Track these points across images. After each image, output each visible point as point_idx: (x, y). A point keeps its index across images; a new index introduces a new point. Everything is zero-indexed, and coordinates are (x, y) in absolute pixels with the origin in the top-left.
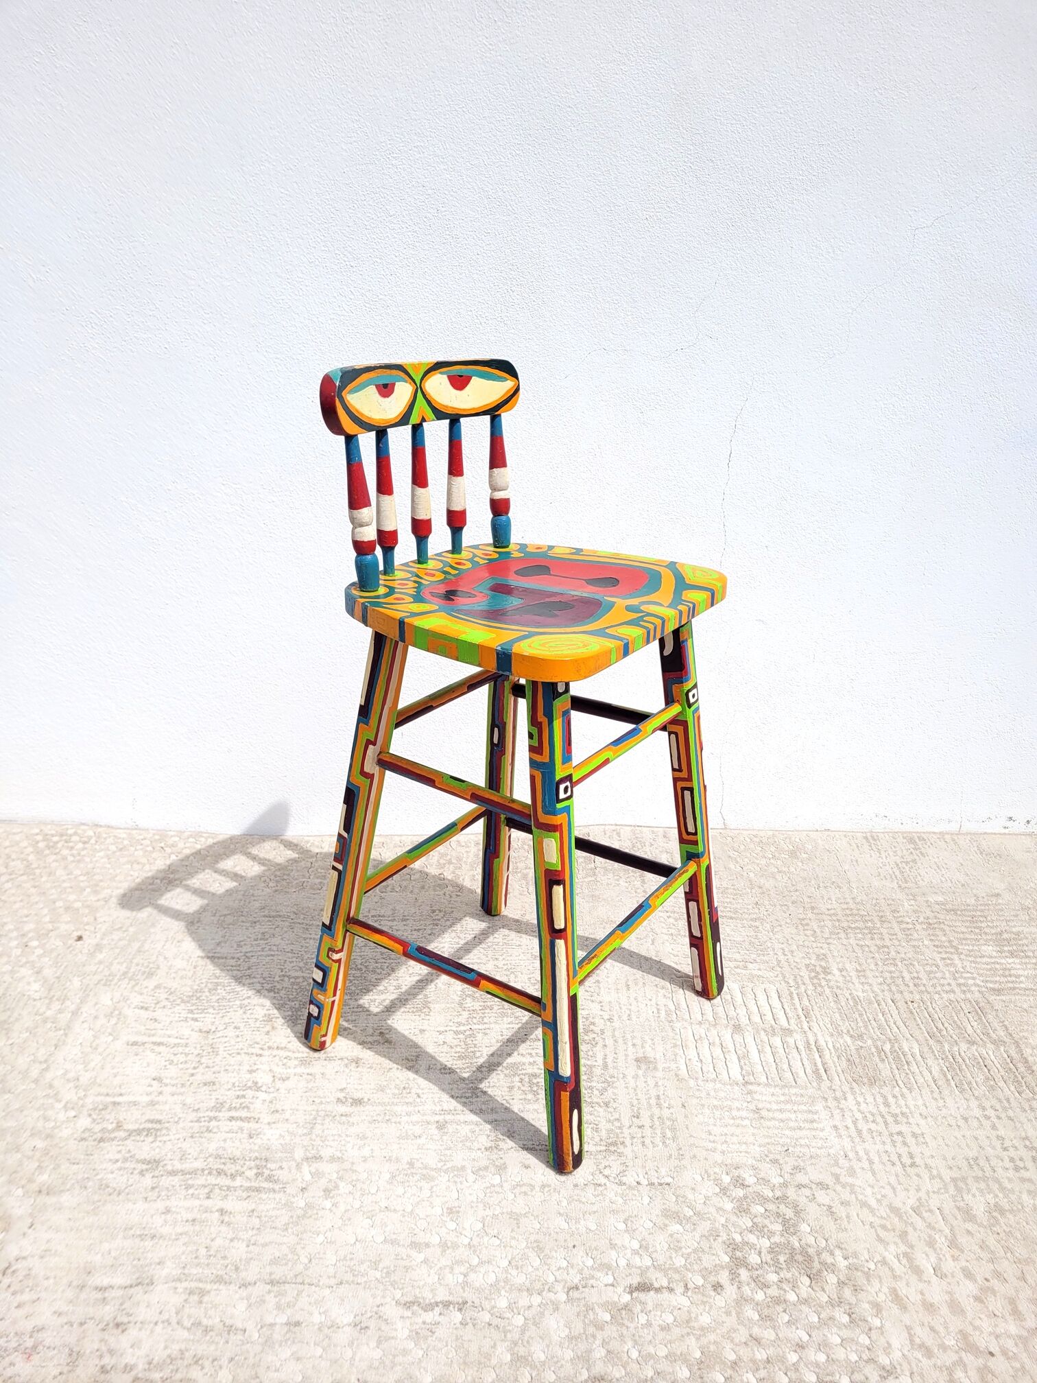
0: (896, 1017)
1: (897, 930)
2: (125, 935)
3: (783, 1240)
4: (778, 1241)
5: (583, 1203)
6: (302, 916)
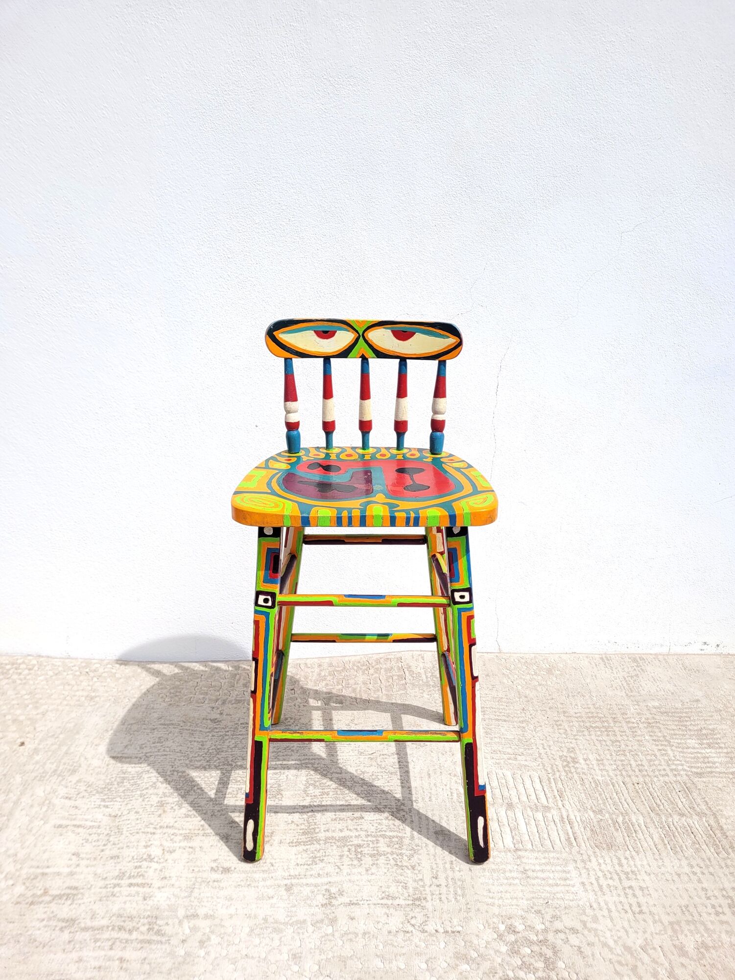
0: (626, 795)
1: (625, 728)
2: (56, 741)
3: (544, 975)
4: (541, 976)
5: (395, 947)
6: (189, 724)
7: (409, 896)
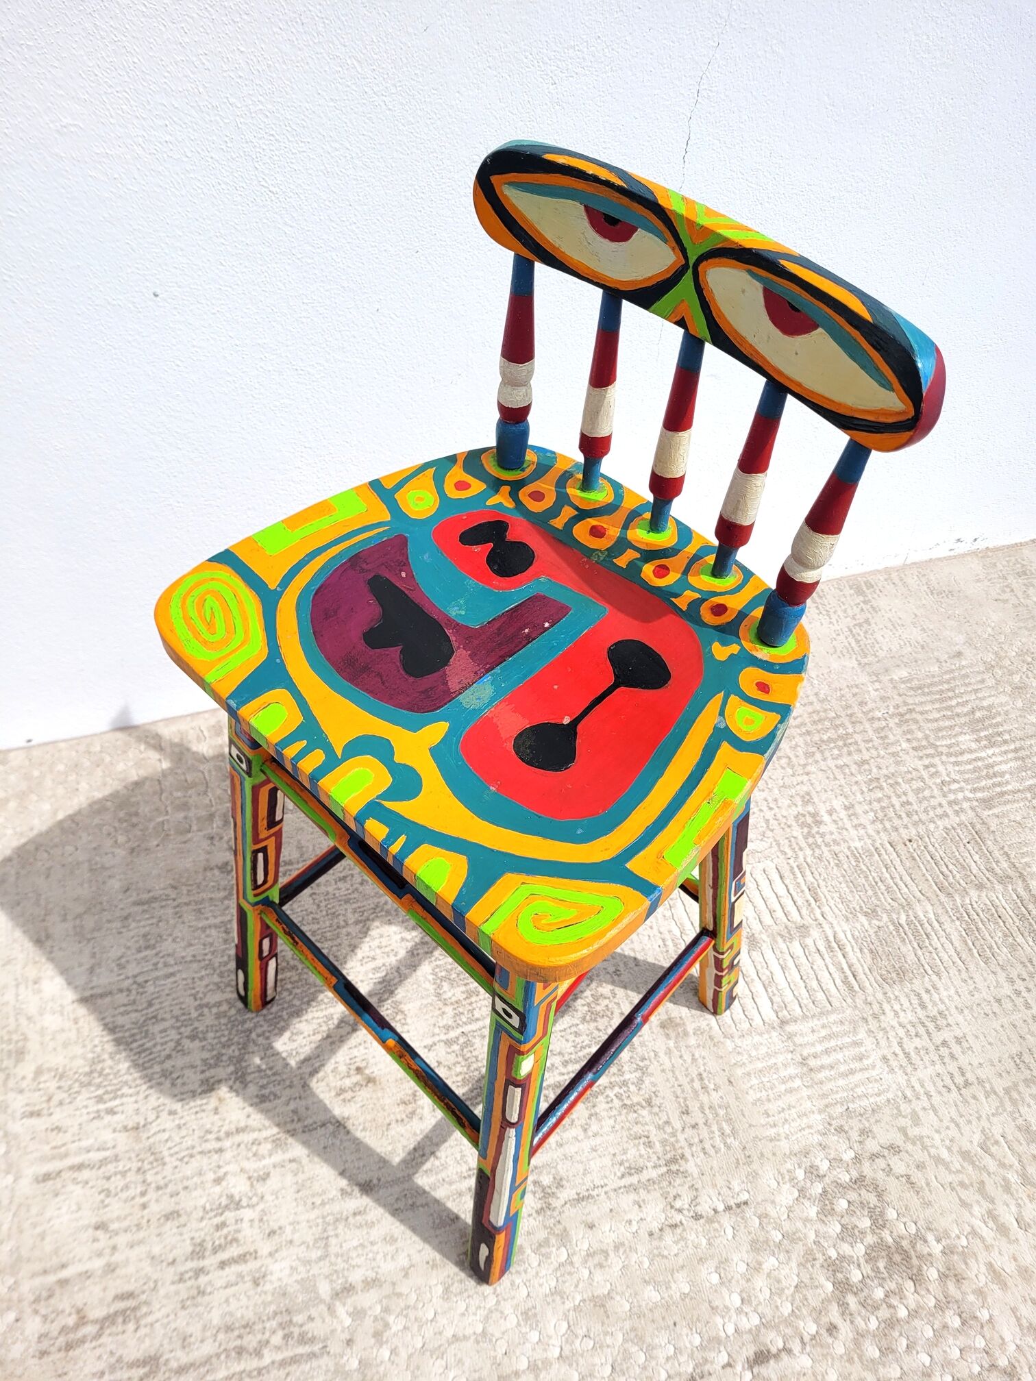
1: (871, 733)
3: (875, 1238)
7: (659, 1158)
